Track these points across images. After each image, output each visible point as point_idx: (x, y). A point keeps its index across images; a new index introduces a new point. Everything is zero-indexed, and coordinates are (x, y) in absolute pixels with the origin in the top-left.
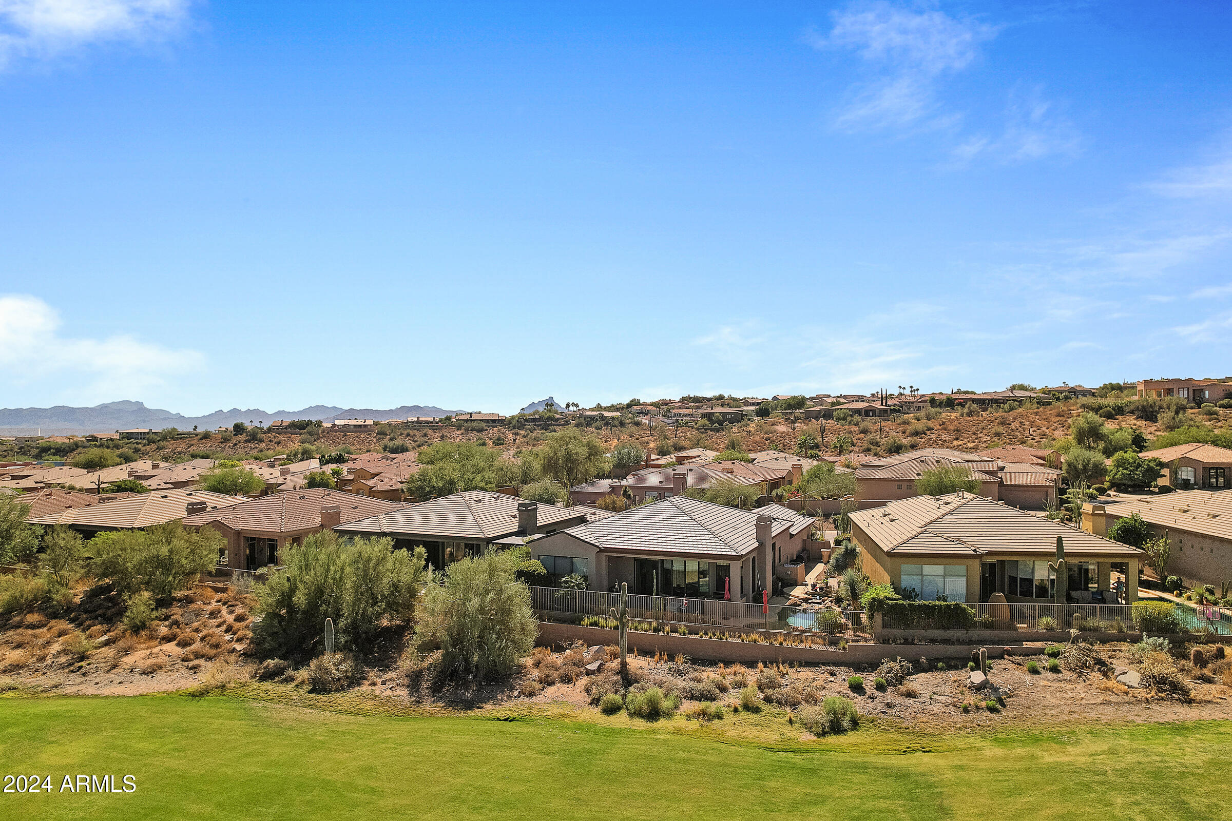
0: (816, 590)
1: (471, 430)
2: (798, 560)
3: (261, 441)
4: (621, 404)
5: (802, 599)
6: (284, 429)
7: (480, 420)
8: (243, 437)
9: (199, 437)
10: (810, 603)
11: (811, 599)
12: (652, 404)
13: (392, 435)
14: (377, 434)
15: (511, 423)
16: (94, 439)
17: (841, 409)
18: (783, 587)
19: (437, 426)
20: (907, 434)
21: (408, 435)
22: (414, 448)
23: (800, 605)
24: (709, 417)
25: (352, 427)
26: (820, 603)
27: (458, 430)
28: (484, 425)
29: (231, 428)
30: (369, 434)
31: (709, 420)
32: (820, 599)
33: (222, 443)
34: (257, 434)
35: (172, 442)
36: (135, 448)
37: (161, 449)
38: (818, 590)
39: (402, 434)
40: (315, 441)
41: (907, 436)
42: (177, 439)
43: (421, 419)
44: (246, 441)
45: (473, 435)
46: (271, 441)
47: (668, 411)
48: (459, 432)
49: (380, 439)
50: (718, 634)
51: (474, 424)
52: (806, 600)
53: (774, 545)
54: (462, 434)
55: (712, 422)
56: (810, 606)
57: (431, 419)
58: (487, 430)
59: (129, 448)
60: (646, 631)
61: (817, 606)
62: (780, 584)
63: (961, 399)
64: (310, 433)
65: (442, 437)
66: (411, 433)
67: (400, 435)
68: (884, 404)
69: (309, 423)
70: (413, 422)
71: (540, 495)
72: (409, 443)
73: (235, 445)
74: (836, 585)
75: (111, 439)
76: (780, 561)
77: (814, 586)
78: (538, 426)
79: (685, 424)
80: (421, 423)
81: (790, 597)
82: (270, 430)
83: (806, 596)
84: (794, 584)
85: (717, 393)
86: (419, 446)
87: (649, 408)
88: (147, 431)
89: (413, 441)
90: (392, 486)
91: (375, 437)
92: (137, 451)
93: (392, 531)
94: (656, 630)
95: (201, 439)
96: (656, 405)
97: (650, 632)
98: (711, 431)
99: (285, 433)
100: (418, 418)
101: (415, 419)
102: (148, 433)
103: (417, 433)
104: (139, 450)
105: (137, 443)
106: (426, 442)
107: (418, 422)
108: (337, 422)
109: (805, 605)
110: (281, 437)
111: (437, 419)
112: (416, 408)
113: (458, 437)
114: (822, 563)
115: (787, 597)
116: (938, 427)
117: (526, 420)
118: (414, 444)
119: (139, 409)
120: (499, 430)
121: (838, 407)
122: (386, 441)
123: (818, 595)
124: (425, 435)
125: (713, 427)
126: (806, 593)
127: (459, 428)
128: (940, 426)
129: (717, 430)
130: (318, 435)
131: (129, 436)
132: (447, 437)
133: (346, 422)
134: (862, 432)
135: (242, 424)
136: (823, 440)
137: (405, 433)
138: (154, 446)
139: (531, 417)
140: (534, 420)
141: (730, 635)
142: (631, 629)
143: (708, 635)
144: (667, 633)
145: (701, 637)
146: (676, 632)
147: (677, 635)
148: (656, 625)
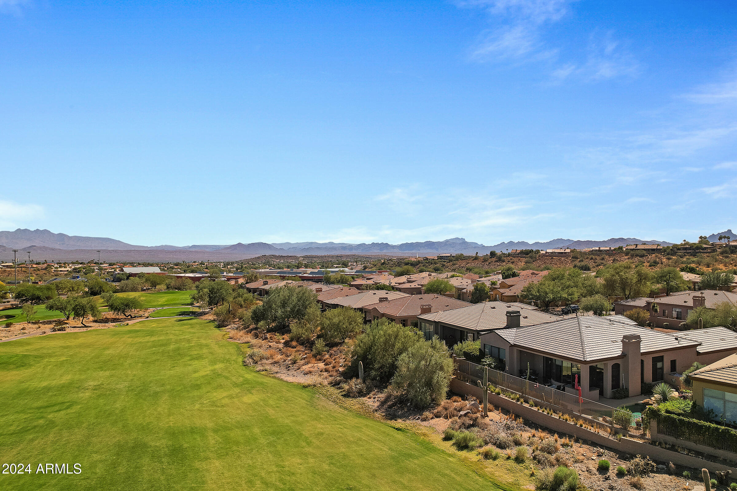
1: (636, 256)
3: (504, 261)
6: (517, 254)
7: (642, 249)
8: (494, 259)
9: (473, 259)
13: (581, 259)
14: (572, 258)
15: (666, 251)
16: (427, 259)
19: (612, 253)
21: (592, 259)
22: (594, 267)
25: (557, 253)
27: (626, 255)
28: (644, 252)
29: (489, 254)
30: (567, 258)
33: (483, 262)
34: (502, 257)
35: (460, 261)
36: (443, 264)
37: (454, 265)
39: (587, 258)
40: (533, 262)
42: (463, 260)
43: (601, 249)
44: (495, 261)
45: (636, 259)
46: (509, 261)
48: (626, 257)
49: (573, 261)
50: (548, 410)
51: (637, 252)
54: (629, 258)
57: (608, 248)
58: (647, 256)
59: (440, 264)
60: (512, 399)
64: (531, 257)
65: (614, 260)
66: (594, 257)
67: (586, 259)
69: (531, 251)
70: (596, 250)
71: (591, 306)
72: (591, 264)
73: (490, 263)
75: (433, 259)
78: (688, 253)
80: (601, 251)
82: (509, 255)
86: (597, 266)
88: (450, 255)
89: (594, 263)
90: (515, 293)
91: (570, 260)
92: (443, 265)
93: (439, 321)
95: (474, 260)
97: (514, 401)
99: (517, 257)
100: (599, 248)
101: (597, 249)
102: (450, 256)
103: (598, 258)
104: (445, 265)
105: (444, 262)
106: (603, 263)
107: (599, 250)
108: (548, 251)
110: (515, 259)
111: (612, 248)
112: (622, 240)
113: (625, 261)
117: (679, 249)
118: (594, 265)
119: (463, 242)
120: (656, 256)
122: (577, 263)
124: (603, 259)
127: (627, 254)
130: (536, 258)
131: (441, 258)
132: (617, 260)
133: (554, 251)
135: (494, 252)
137: (590, 257)
138: (451, 263)
139: (683, 247)
140: (686, 249)
141: (554, 412)
142: (506, 397)
143: (542, 410)
144: (522, 403)
145: (538, 410)
146: (528, 403)
147: (526, 405)
148: (518, 396)
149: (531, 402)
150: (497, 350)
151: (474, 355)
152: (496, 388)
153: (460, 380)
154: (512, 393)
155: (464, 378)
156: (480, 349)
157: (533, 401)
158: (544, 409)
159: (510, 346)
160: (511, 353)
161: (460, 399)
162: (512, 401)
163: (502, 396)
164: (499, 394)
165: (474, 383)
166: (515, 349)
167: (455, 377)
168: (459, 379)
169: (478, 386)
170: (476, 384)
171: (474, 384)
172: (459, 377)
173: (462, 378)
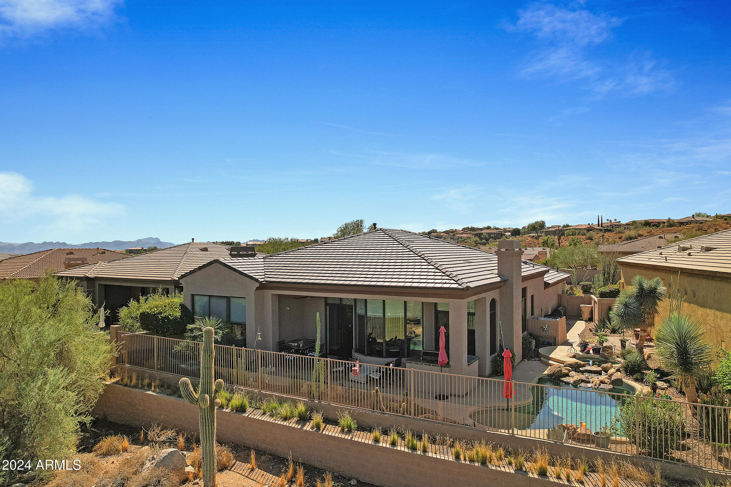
0: (588, 352)
2: (555, 313)
4: (425, 232)
5: (570, 365)
10: (583, 372)
11: (584, 366)
12: (444, 232)
17: (570, 229)
18: (538, 346)
20: (623, 238)
23: (567, 375)
24: (479, 236)
26: (599, 373)
31: (479, 238)
32: (599, 366)
38: (591, 352)
41: (623, 241)
47: (454, 235)
50: (409, 436)
52: (576, 368)
53: (524, 290)
55: (481, 239)
56: (583, 377)
60: (285, 419)
61: (596, 379)
62: (534, 343)
63: (656, 222)
68: (600, 226)
74: (619, 344)
76: (532, 314)
77: (584, 346)
79: (464, 240)
81: (550, 362)
83: (574, 360)
84: (553, 343)
85: (486, 226)
87: (442, 234)
93: (97, 276)
94: (303, 419)
96: (446, 232)
97: (292, 424)
98: (480, 245)
109: (575, 376)
114: (582, 320)
115: (545, 361)
116: (647, 234)
121: (568, 228)
123: (591, 358)
125: (482, 242)
126: (574, 357)
128: (648, 233)
129: (485, 244)
134: (588, 239)
136: (559, 244)
141: (434, 442)
142: (264, 414)
143: (390, 439)
144: (318, 426)
145: (377, 440)
146: (335, 423)
147: (332, 431)
148: (301, 408)
149: (346, 420)
150: (224, 302)
151: (166, 317)
152: (232, 391)
153: (130, 386)
154: (281, 401)
155: (141, 377)
156: (182, 306)
157: (352, 415)
158: (394, 436)
159: (257, 289)
160: (260, 304)
161: (126, 443)
162: (285, 423)
163: (251, 414)
164: (241, 409)
165: (168, 388)
166: (269, 293)
167: (114, 380)
168: (126, 385)
169: (180, 396)
170: (174, 391)
171: (169, 391)
172: (126, 380)
173: (134, 381)
